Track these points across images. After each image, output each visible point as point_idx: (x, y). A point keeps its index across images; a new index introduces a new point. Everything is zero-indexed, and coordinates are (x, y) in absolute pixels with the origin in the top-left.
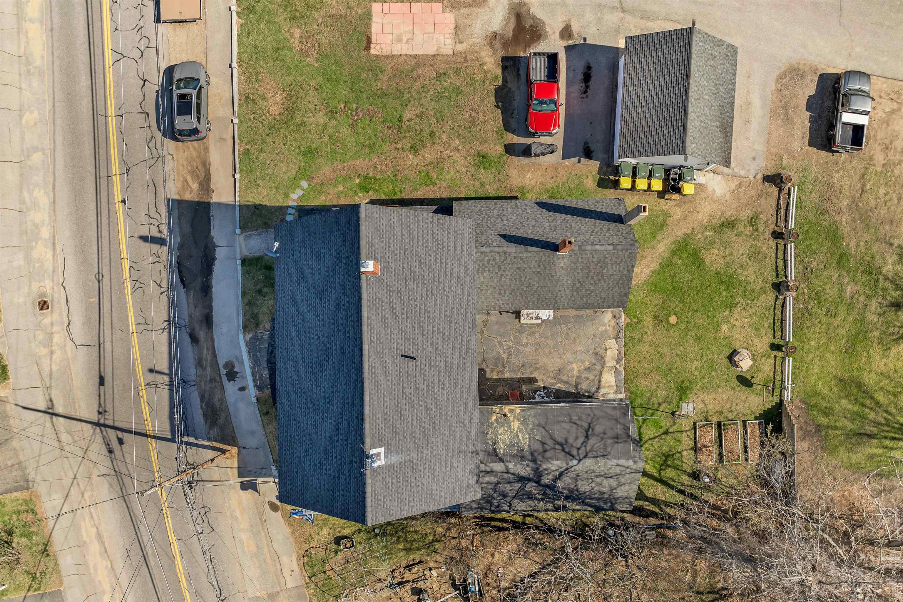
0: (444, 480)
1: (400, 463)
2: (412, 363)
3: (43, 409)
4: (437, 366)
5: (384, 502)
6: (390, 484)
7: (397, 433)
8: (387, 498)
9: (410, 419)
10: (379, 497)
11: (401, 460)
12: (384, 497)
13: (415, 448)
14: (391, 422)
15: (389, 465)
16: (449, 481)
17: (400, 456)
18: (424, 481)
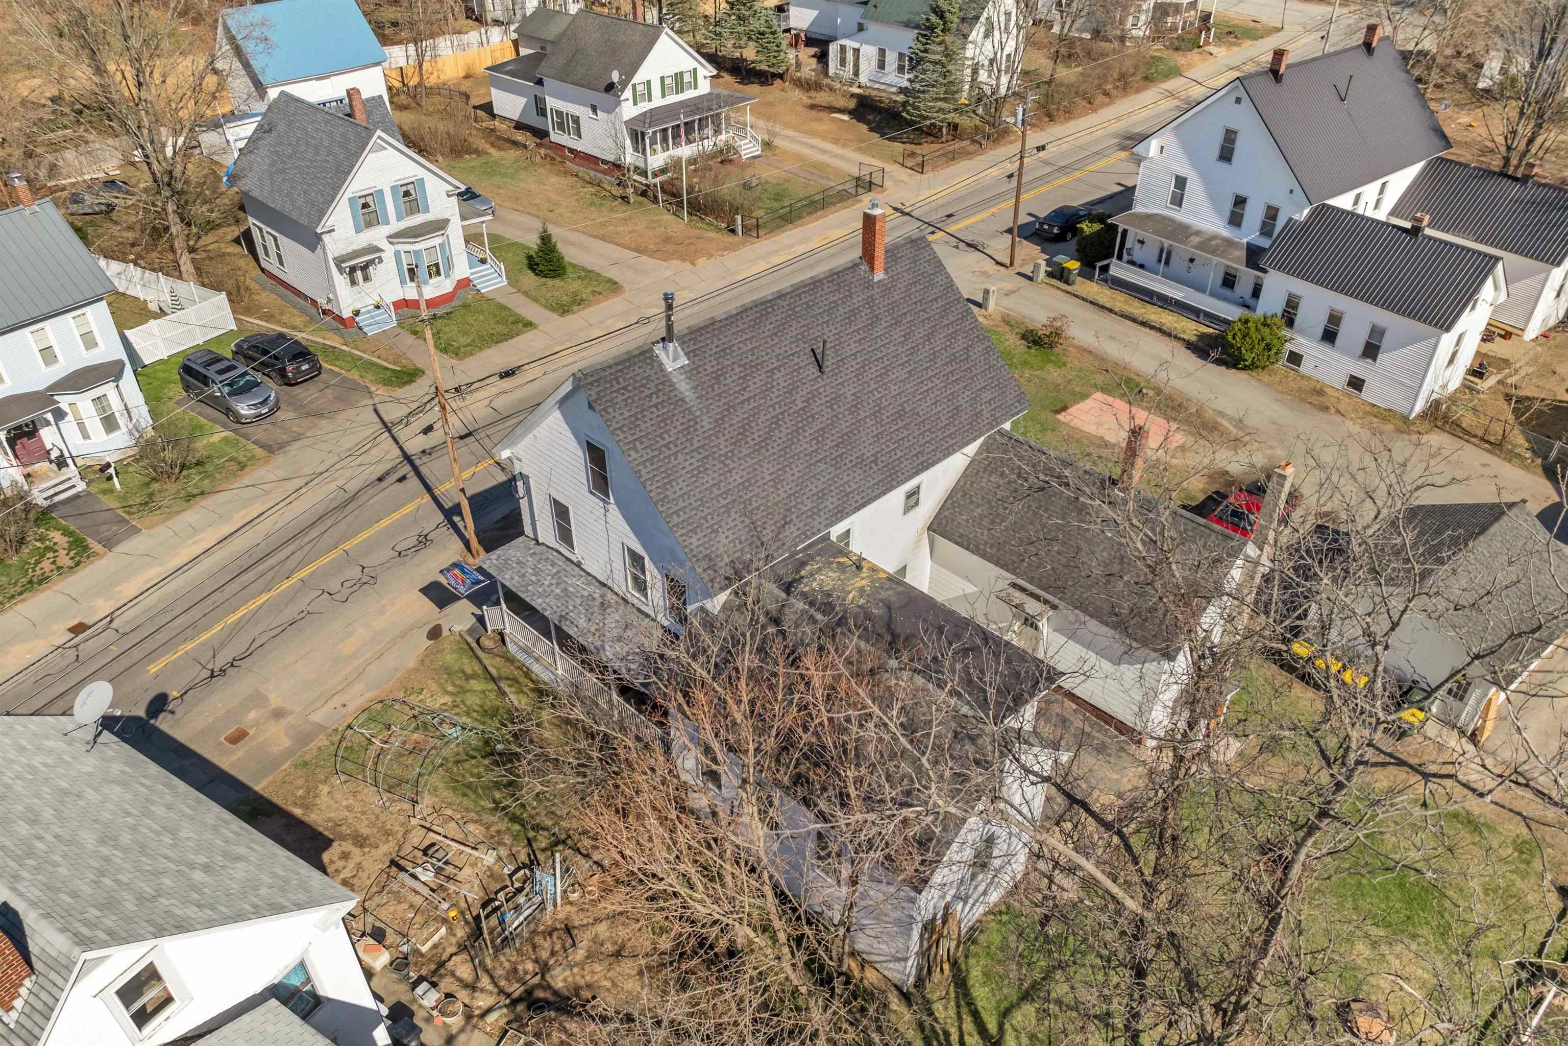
0: (701, 500)
1: (682, 400)
2: (813, 370)
3: (385, 418)
4: (836, 416)
5: (618, 391)
6: (647, 392)
7: (717, 378)
8: (627, 395)
9: (747, 395)
10: (621, 380)
11: (687, 400)
12: (625, 388)
13: (716, 421)
14: (726, 363)
15: (670, 380)
16: (706, 511)
17: (693, 396)
18: (680, 457)
